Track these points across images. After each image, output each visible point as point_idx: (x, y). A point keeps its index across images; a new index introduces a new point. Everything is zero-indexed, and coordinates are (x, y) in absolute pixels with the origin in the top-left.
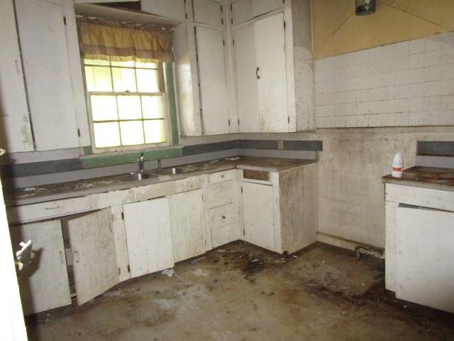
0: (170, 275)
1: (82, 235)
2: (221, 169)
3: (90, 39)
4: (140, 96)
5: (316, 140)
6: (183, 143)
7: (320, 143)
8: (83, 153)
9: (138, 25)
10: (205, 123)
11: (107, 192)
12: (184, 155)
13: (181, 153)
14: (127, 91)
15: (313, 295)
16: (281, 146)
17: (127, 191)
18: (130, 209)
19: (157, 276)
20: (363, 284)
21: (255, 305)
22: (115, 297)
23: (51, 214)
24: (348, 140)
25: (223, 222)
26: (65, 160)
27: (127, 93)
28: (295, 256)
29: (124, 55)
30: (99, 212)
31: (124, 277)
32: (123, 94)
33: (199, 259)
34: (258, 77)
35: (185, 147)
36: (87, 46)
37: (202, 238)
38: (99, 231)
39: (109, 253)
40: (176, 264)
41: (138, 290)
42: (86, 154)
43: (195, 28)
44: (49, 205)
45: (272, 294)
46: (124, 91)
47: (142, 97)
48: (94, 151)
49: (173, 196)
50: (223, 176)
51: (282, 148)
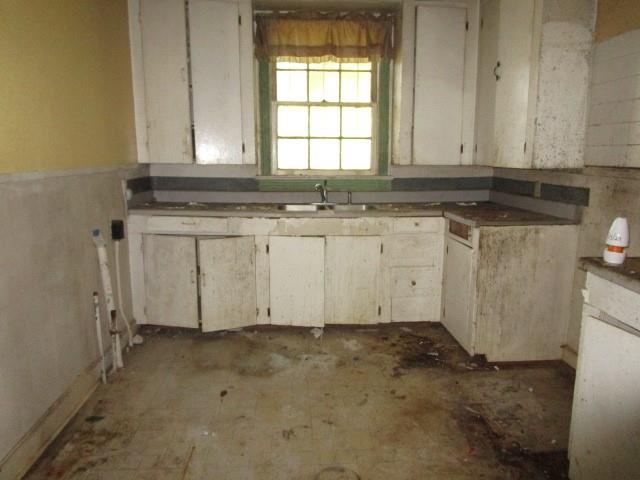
0: (317, 336)
1: (214, 258)
2: (417, 214)
3: (279, 38)
4: (341, 107)
5: (582, 186)
6: (393, 173)
7: (586, 192)
8: (260, 173)
9: (342, 14)
10: (415, 146)
11: (251, 218)
12: (393, 190)
13: (390, 186)
14: (324, 101)
15: (454, 422)
16: (538, 191)
17: (275, 221)
18: (276, 243)
19: (303, 332)
20: (554, 441)
21: (366, 400)
22: (245, 337)
23: (186, 229)
24: (625, 191)
25: (414, 290)
26: (242, 179)
27: (324, 103)
28: (496, 367)
29: (317, 55)
30: (238, 240)
31: (263, 320)
32: (317, 104)
33: (369, 330)
34: (498, 78)
35: (395, 179)
36: (275, 46)
37: (374, 302)
38: (236, 259)
39: (246, 287)
40: (326, 325)
41: (270, 338)
42: (263, 174)
43: (416, 9)
44: (186, 219)
45: (403, 397)
46: (320, 100)
47: (344, 108)
48: (274, 172)
49: (337, 238)
50: (417, 224)
51: (539, 195)
